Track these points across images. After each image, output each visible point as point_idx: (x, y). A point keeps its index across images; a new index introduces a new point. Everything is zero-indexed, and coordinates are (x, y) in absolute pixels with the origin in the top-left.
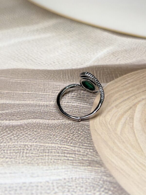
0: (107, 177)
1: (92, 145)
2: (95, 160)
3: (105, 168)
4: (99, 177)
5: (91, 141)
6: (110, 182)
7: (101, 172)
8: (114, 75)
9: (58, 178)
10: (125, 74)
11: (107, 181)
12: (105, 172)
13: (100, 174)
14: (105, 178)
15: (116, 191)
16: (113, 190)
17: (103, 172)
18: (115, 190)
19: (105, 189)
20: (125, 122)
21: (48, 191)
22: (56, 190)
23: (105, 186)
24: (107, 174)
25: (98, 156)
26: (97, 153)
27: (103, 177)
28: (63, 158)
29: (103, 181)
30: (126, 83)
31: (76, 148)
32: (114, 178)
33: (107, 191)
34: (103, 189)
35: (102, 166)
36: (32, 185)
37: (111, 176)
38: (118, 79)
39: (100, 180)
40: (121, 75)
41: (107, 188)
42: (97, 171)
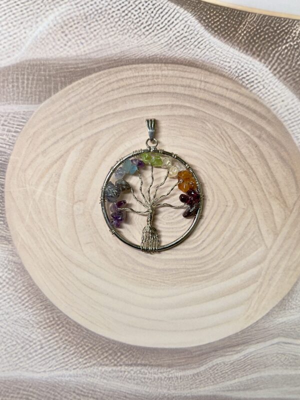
0: (13, 256)
1: (4, 215)
2: (4, 235)
3: (12, 246)
4: (5, 256)
5: (3, 209)
6: (14, 263)
7: (7, 250)
8: (53, 86)
11: (12, 261)
12: (12, 251)
13: (7, 253)
14: (11, 257)
15: (19, 273)
16: (16, 271)
17: (10, 251)
18: (19, 271)
19: (9, 270)
20: (48, 182)
23: (9, 267)
24: (13, 254)
25: (8, 230)
26: (7, 226)
27: (9, 256)
29: (9, 261)
32: (20, 258)
33: (10, 272)
34: (6, 270)
35: (10, 243)
37: (17, 255)
39: (5, 260)
41: (11, 269)
42: (4, 249)
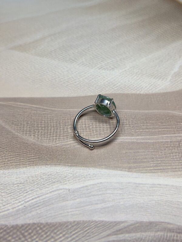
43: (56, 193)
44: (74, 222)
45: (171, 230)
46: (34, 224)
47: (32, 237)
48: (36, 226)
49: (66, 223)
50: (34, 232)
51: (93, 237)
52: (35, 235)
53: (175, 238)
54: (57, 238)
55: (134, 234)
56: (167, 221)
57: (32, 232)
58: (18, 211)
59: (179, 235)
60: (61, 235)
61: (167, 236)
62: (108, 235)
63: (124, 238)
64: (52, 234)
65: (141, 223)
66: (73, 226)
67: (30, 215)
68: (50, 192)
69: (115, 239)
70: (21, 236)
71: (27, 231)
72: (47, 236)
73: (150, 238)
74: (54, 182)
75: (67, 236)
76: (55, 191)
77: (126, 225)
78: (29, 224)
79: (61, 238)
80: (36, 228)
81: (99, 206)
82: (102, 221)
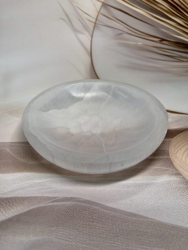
1: (174, 167)
2: (178, 173)
3: (182, 176)
4: (181, 180)
6: (186, 182)
7: (181, 178)
8: (174, 134)
9: (165, 180)
10: (180, 133)
11: (185, 181)
14: (184, 180)
20: (185, 157)
21: (163, 185)
22: (166, 185)
24: (184, 178)
25: (178, 171)
28: (164, 173)
29: (183, 181)
30: (181, 138)
31: (168, 169)
34: (184, 184)
36: (155, 183)
37: (186, 179)
38: (177, 136)
40: (178, 134)
42: (179, 177)
43: (29, 184)
44: (34, 197)
45: (80, 201)
46: (15, 197)
47: (13, 202)
48: (16, 198)
49: (30, 197)
50: (14, 201)
51: (41, 203)
52: (14, 202)
53: (81, 205)
54: (24, 203)
55: (61, 203)
56: (79, 197)
57: (13, 200)
58: (9, 192)
59: (83, 204)
60: (26, 202)
61: (77, 204)
62: (49, 203)
63: (56, 204)
64: (22, 202)
65: (66, 198)
66: (33, 199)
67: (14, 193)
68: (26, 184)
69: (52, 204)
70: (8, 202)
71: (11, 200)
72: (20, 202)
73: (69, 204)
74: (29, 180)
75: (29, 202)
76: (29, 183)
77: (58, 198)
78: (13, 197)
79: (26, 203)
80: (15, 199)
81: (48, 190)
82: (48, 197)
